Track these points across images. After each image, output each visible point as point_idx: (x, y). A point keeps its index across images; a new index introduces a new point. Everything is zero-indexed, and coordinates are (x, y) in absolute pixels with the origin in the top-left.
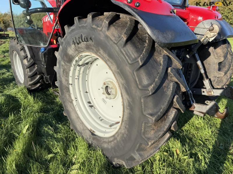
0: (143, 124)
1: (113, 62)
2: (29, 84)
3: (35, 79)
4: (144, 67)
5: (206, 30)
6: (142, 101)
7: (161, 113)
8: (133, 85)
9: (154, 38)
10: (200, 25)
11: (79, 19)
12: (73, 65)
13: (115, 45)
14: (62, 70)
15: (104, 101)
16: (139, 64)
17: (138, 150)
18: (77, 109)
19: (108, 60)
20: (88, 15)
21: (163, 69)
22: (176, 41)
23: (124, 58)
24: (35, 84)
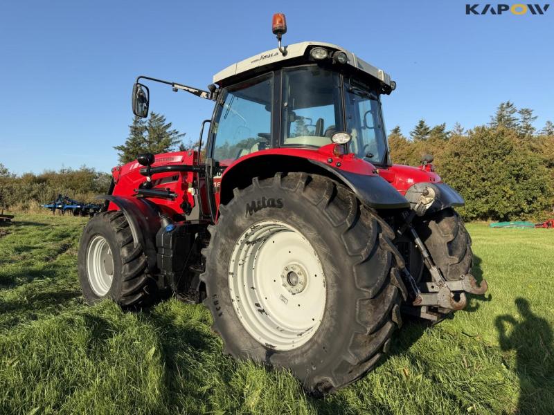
0: (358, 303)
1: (311, 227)
2: (123, 293)
3: (135, 283)
4: (352, 229)
5: (420, 194)
6: (354, 270)
7: (378, 284)
8: (341, 253)
9: (361, 197)
10: (412, 189)
11: (259, 179)
12: (239, 242)
13: (315, 207)
14: (219, 251)
15: (283, 299)
16: (347, 225)
17: (353, 347)
18: (240, 315)
19: (304, 225)
20: (276, 175)
21: (373, 232)
22: (384, 203)
23: (326, 220)
24: (134, 293)
